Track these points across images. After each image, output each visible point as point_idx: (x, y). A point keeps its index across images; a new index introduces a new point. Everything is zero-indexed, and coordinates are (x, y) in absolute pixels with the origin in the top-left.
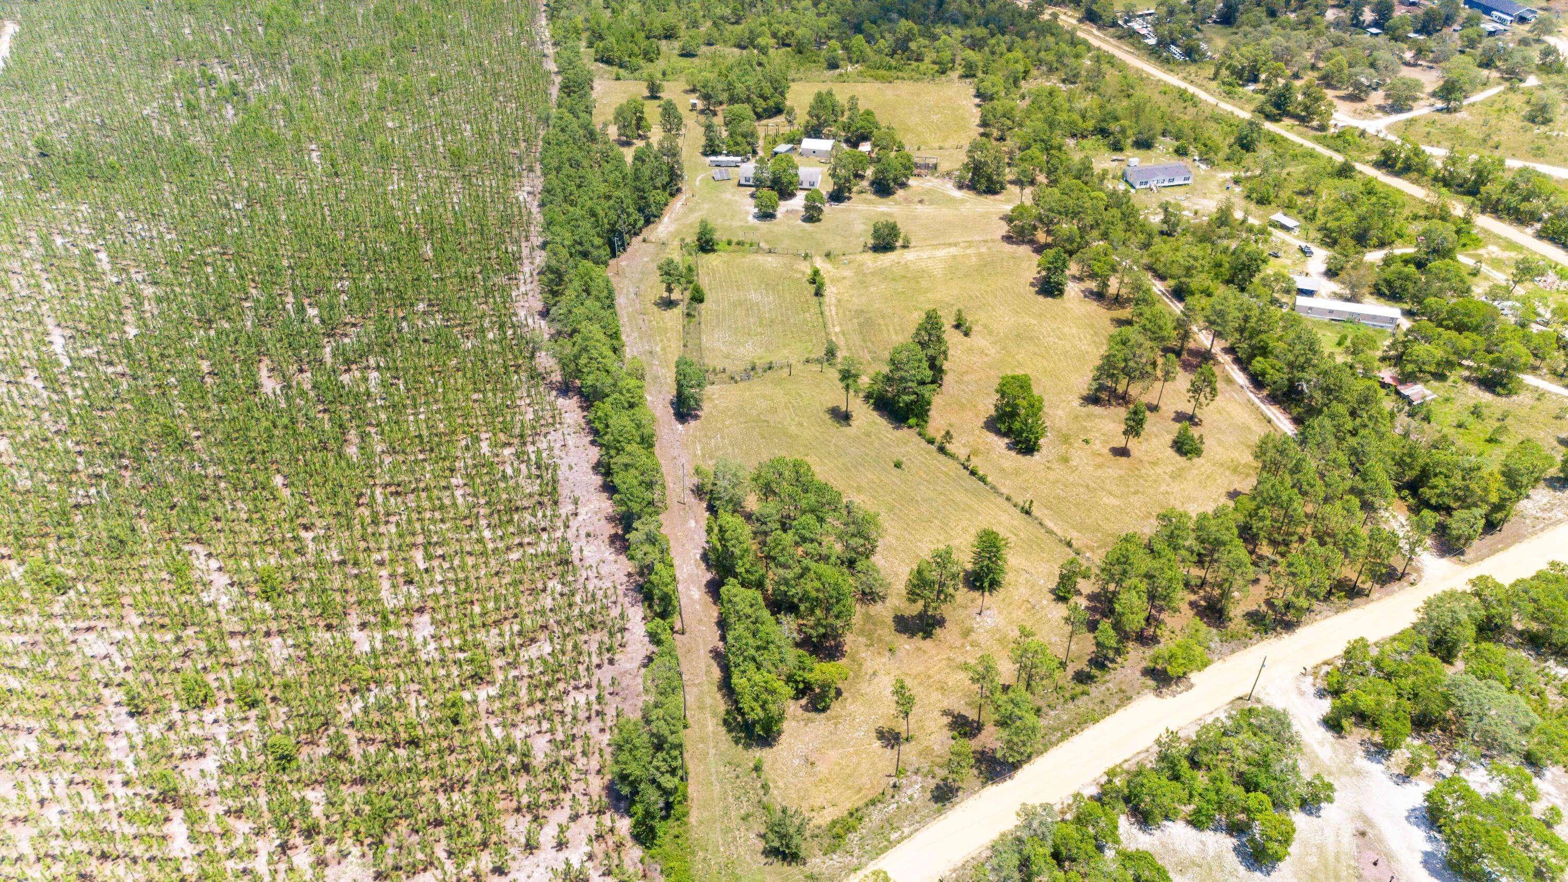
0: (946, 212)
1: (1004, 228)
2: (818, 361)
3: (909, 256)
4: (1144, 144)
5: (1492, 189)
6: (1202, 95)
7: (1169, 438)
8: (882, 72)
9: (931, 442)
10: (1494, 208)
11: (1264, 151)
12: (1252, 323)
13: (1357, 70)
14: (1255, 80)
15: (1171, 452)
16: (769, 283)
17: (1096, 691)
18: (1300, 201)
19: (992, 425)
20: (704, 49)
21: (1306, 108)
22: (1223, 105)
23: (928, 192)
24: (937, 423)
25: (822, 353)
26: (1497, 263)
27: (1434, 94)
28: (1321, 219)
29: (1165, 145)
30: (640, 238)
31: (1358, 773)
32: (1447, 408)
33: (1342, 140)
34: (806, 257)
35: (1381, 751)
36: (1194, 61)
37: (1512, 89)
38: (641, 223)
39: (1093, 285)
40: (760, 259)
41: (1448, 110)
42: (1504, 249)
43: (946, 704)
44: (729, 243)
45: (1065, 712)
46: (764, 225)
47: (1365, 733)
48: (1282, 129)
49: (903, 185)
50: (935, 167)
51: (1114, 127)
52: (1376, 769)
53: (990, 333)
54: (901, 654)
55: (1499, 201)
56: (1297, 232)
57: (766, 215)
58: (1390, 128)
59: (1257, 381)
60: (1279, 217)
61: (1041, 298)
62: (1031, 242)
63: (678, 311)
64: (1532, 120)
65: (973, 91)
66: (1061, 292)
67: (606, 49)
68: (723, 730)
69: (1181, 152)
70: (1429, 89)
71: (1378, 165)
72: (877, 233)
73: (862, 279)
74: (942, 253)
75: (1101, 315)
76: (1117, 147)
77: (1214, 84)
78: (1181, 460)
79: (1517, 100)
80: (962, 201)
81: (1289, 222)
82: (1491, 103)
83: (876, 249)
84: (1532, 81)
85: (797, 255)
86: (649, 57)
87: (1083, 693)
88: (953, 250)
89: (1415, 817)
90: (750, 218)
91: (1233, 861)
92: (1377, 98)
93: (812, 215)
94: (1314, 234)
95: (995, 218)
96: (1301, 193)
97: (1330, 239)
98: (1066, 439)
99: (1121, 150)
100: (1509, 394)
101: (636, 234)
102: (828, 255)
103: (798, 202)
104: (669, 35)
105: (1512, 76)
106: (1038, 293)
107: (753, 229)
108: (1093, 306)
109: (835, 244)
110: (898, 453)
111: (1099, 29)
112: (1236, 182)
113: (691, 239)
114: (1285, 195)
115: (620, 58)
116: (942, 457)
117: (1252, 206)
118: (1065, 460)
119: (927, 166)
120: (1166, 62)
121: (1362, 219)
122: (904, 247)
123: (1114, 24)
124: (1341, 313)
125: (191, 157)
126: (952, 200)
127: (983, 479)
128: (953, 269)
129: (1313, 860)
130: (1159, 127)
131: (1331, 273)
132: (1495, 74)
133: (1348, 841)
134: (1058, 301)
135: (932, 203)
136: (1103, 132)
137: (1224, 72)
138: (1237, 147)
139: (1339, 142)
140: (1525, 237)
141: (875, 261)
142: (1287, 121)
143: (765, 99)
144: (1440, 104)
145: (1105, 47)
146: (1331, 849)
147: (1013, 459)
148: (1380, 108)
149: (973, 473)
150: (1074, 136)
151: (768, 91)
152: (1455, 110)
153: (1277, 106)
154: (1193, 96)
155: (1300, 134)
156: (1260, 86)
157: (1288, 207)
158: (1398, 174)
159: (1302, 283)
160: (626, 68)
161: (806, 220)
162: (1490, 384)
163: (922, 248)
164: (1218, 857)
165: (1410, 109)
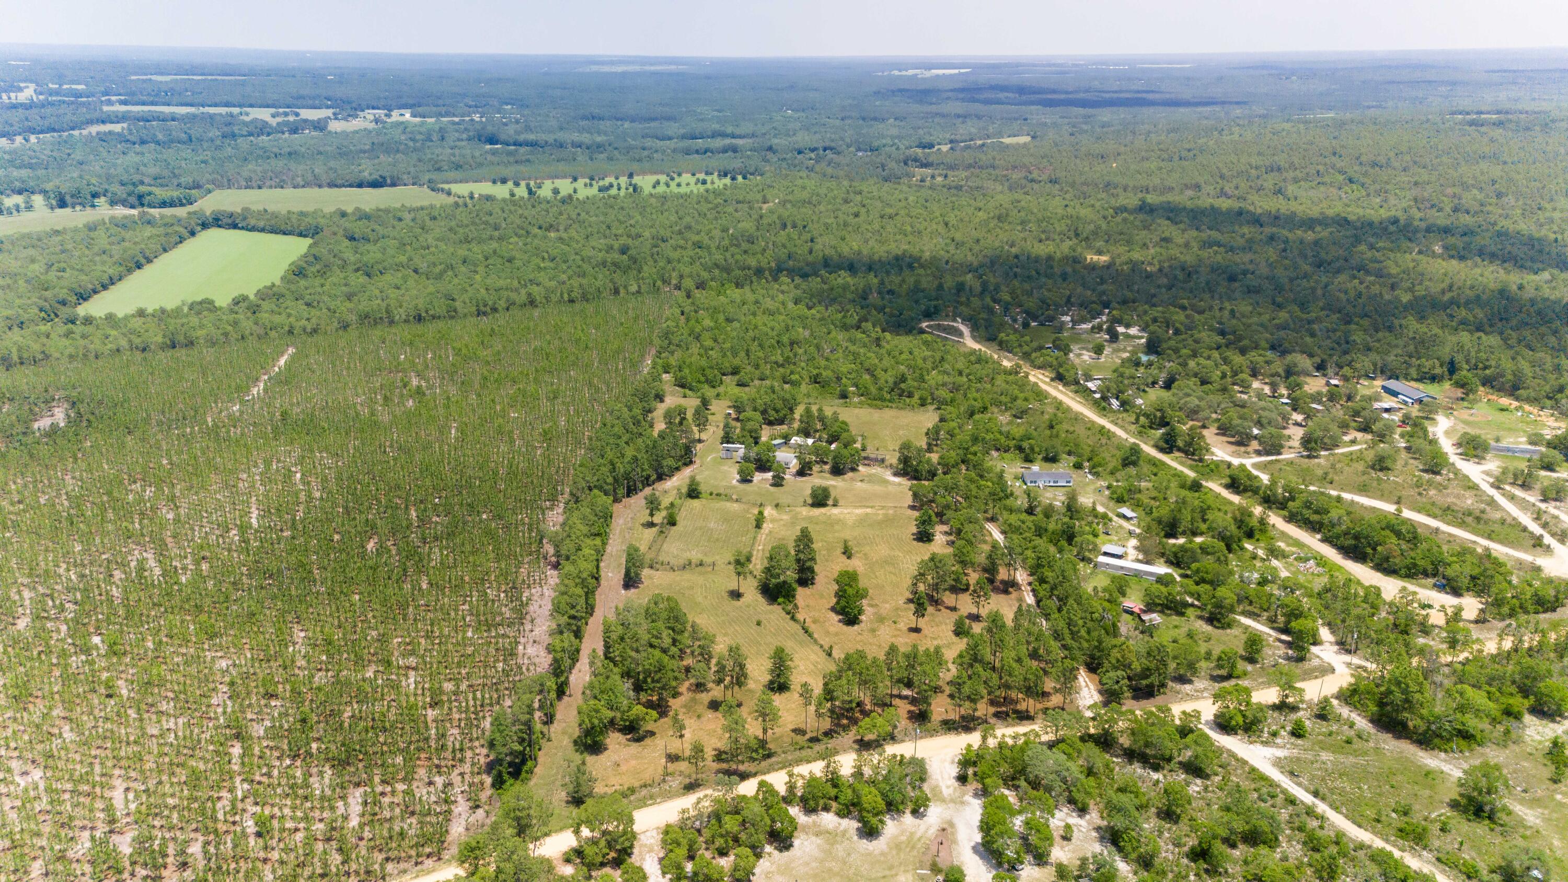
0: (878, 488)
3: (835, 511)
4: (1051, 459)
6: (1118, 432)
7: (954, 626)
8: (879, 403)
9: (788, 613)
14: (1166, 425)
15: (950, 634)
16: (727, 519)
17: (819, 747)
18: (1149, 502)
19: (833, 608)
21: (1190, 446)
22: (1132, 440)
23: (870, 475)
24: (798, 602)
28: (1157, 515)
29: (1067, 461)
30: (650, 488)
32: (1171, 632)
34: (760, 505)
35: (982, 794)
36: (1125, 411)
38: (655, 477)
40: (728, 504)
41: (1309, 457)
42: (1288, 545)
43: (719, 745)
44: (711, 494)
45: (793, 756)
46: (741, 486)
47: (979, 785)
48: (1168, 458)
49: (853, 470)
50: (882, 461)
52: (974, 801)
53: (867, 559)
54: (704, 719)
56: (1135, 521)
57: (745, 480)
58: (1255, 465)
60: (1126, 511)
61: (915, 543)
63: (655, 530)
65: (937, 417)
66: (930, 540)
67: (682, 378)
68: (572, 745)
69: (1077, 466)
71: (1227, 487)
72: (816, 496)
73: (796, 521)
74: (859, 511)
76: (1028, 460)
77: (1132, 426)
79: (1371, 455)
80: (892, 483)
81: (1131, 515)
82: (1349, 455)
83: (814, 505)
85: (754, 504)
86: (713, 385)
87: (809, 747)
88: (869, 510)
90: (734, 482)
91: (852, 833)
92: (1257, 445)
93: (777, 482)
94: (1144, 523)
97: (1155, 527)
98: (882, 620)
99: (1031, 462)
100: (1223, 627)
101: (649, 485)
102: (777, 506)
103: (771, 474)
104: (735, 372)
106: (911, 539)
107: (734, 487)
109: (784, 500)
110: (762, 617)
111: (1064, 385)
112: (1108, 488)
113: (684, 490)
114: (1140, 498)
115: (691, 385)
116: (792, 623)
117: (1111, 503)
118: (872, 631)
119: (876, 460)
120: (1103, 409)
122: (834, 505)
123: (1077, 383)
124: (1133, 570)
125: (375, 425)
126: (886, 482)
127: (810, 636)
128: (862, 521)
129: (904, 838)
130: (1073, 449)
132: (1366, 437)
133: (932, 833)
134: (925, 545)
135: (869, 481)
136: (1020, 449)
137: (1146, 420)
138: (1120, 466)
139: (1206, 469)
140: (1311, 539)
141: (808, 512)
142: (1174, 453)
143: (777, 411)
144: (1306, 453)
145: (1060, 397)
146: (918, 835)
147: (838, 627)
148: (1256, 451)
149: (805, 631)
150: (998, 450)
151: (780, 406)
152: (1316, 457)
153: (1166, 441)
154: (1109, 431)
155: (1182, 463)
157: (1137, 505)
158: (1238, 492)
159: (1115, 550)
160: (694, 390)
161: (773, 485)
162: (1211, 620)
163: (846, 507)
164: (845, 832)
165: (1279, 454)
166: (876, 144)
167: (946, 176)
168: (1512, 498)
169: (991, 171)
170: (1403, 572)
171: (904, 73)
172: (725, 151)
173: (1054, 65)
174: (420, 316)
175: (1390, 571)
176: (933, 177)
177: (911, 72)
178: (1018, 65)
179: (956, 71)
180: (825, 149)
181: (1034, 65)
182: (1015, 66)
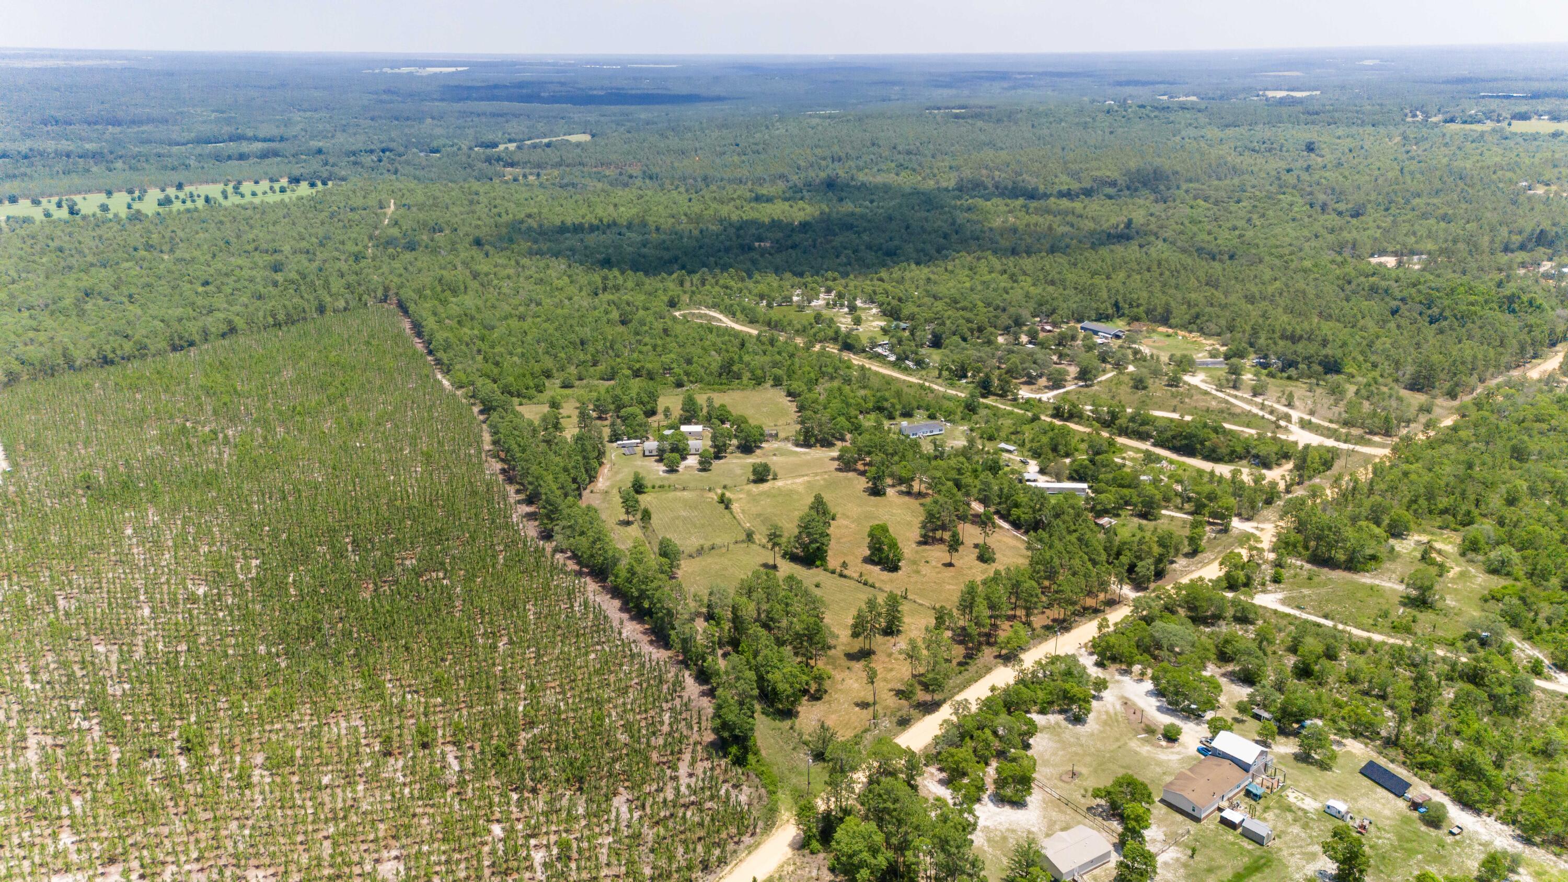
0: (792, 459)
1: (836, 464)
2: (743, 541)
3: (779, 483)
4: (907, 414)
5: (1122, 421)
6: (935, 387)
7: (974, 556)
8: (716, 387)
9: (833, 572)
10: (1124, 432)
11: (983, 412)
12: (1005, 491)
13: (1027, 365)
14: (965, 377)
15: (977, 562)
16: (693, 506)
17: (972, 669)
18: (1013, 437)
19: (868, 560)
20: (577, 383)
21: (1002, 389)
22: (949, 391)
23: (777, 449)
24: (833, 561)
25: (744, 537)
26: (1132, 459)
27: (1076, 378)
28: (1028, 445)
29: (921, 414)
30: (588, 491)
31: (1118, 681)
32: (1124, 529)
33: (1028, 404)
34: (710, 490)
35: (1127, 672)
36: (923, 368)
37: (1121, 373)
38: (588, 480)
39: (903, 488)
40: (679, 494)
41: (1087, 386)
42: (1136, 452)
43: (890, 686)
44: (653, 487)
45: (959, 680)
46: (673, 476)
47: (1118, 666)
48: (989, 401)
49: (759, 447)
50: (777, 435)
51: (886, 404)
52: (1126, 679)
53: (848, 517)
54: (855, 669)
55: (1127, 428)
56: (1016, 453)
57: (672, 470)
58: (1055, 397)
59: (1016, 525)
60: (1003, 445)
61: (872, 498)
62: (855, 470)
63: (635, 525)
64: (1136, 387)
65: (784, 394)
66: (884, 494)
69: (932, 417)
70: (1073, 375)
71: (1053, 416)
72: (755, 472)
73: (754, 498)
74: (800, 480)
75: (913, 503)
76: (891, 417)
77: (940, 381)
78: (985, 566)
79: (1126, 379)
80: (805, 454)
81: (1011, 448)
82: (1110, 380)
83: (755, 482)
84: (1131, 368)
85: (703, 490)
86: (540, 389)
87: (965, 671)
88: (807, 478)
89: (1149, 693)
90: (662, 473)
91: (1064, 724)
92: (1043, 381)
93: (705, 466)
94: (1026, 453)
95: (827, 460)
96: (1012, 433)
97: (1036, 454)
98: (914, 562)
99: (894, 418)
100: (1155, 519)
101: (585, 489)
102: (726, 487)
103: (692, 461)
104: (548, 376)
105: (1119, 366)
106: (870, 495)
107: (664, 478)
108: (907, 499)
109: (727, 481)
110: (816, 580)
111: (855, 354)
112: (972, 430)
113: (627, 487)
114: (1003, 434)
115: (518, 391)
116: (843, 579)
117: (986, 442)
118: (918, 572)
119: (771, 435)
120: (906, 370)
121: (1052, 439)
122: (774, 479)
123: (864, 351)
124: (1054, 489)
126: (796, 453)
127: (872, 586)
128: (810, 488)
129: (1104, 717)
130: (915, 404)
131: (1042, 471)
132: (1109, 366)
133: (1119, 707)
134: (883, 498)
135: (782, 455)
136: (880, 408)
137: (945, 373)
138: (966, 411)
139: (1027, 406)
140: (1146, 446)
141: (756, 489)
142: (992, 398)
144: (1081, 383)
145: (862, 364)
146: (1111, 711)
147: (886, 575)
148: (1046, 387)
149: (865, 584)
150: (863, 412)
151: (646, 399)
152: (1091, 386)
153: (985, 388)
155: (1002, 403)
156: (970, 380)
157: (1007, 441)
158: (1066, 420)
159: (1027, 476)
160: (524, 397)
161: (700, 470)
162: (1144, 516)
163: (786, 479)
164: (1057, 723)
165: (1064, 387)
166: (435, 144)
167: (538, 175)
168: (1236, 397)
169: (581, 168)
170: (1226, 458)
171: (396, 71)
172: (264, 155)
173: (548, 64)
174: (105, 357)
175: (1218, 460)
176: (525, 176)
177: (405, 70)
178: (514, 64)
179: (453, 69)
180: (383, 151)
181: (531, 64)
182: (512, 65)
